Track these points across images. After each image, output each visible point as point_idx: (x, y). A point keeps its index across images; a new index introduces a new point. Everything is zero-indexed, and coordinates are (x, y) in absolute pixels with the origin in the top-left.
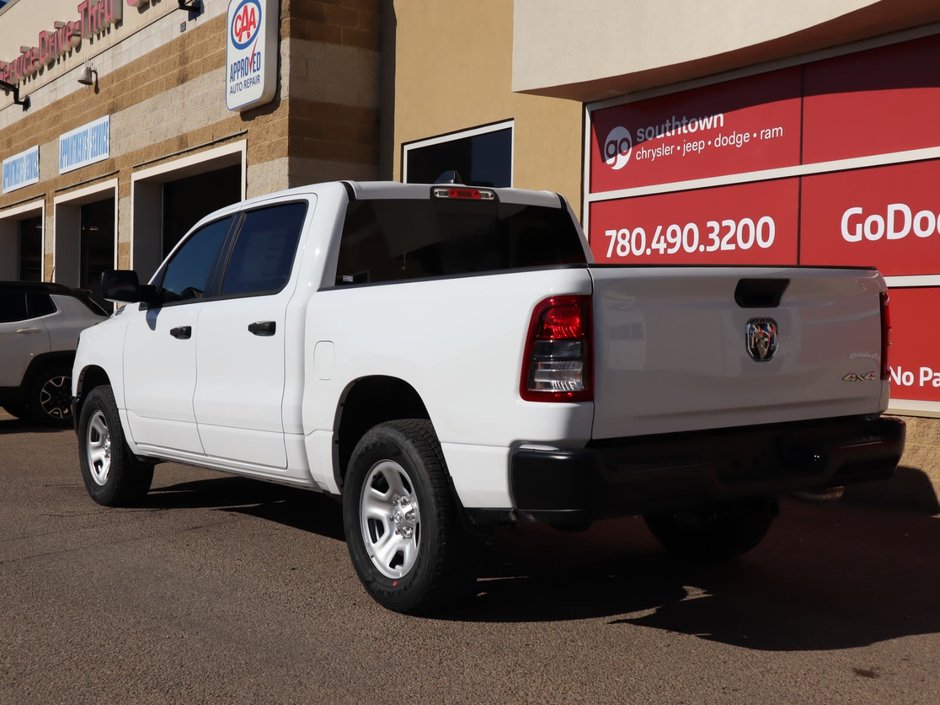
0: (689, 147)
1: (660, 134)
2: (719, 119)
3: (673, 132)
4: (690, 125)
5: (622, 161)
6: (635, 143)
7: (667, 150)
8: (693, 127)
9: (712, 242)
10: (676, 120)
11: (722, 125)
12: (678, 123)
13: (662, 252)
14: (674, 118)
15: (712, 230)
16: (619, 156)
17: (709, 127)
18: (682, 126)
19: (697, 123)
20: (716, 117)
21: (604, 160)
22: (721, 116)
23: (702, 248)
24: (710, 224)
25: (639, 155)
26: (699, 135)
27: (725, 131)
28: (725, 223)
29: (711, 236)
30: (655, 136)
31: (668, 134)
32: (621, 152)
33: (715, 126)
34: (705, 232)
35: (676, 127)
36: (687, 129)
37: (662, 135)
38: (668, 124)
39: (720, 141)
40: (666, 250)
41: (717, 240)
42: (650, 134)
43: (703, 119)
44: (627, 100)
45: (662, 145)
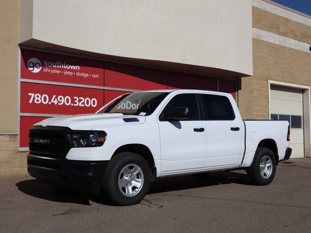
0: (66, 73)
1: (54, 65)
2: (78, 68)
3: (60, 66)
4: (67, 66)
5: (36, 70)
6: (43, 65)
7: (58, 72)
8: (68, 67)
9: (76, 103)
10: (61, 63)
11: (79, 69)
12: (62, 64)
13: (56, 104)
14: (60, 62)
15: (76, 99)
16: (35, 68)
17: (74, 69)
18: (64, 65)
19: (69, 66)
20: (77, 67)
21: (27, 68)
22: (79, 67)
23: (72, 104)
25: (45, 70)
26: (70, 70)
27: (81, 71)
28: (80, 98)
29: (75, 101)
30: (52, 66)
31: (58, 66)
32: (36, 67)
33: (76, 69)
34: (73, 101)
35: (61, 65)
36: (66, 67)
37: (56, 66)
38: (58, 63)
39: (78, 74)
40: (57, 103)
41: (78, 103)
42: (50, 64)
43: (72, 66)
44: (40, 50)
45: (55, 69)
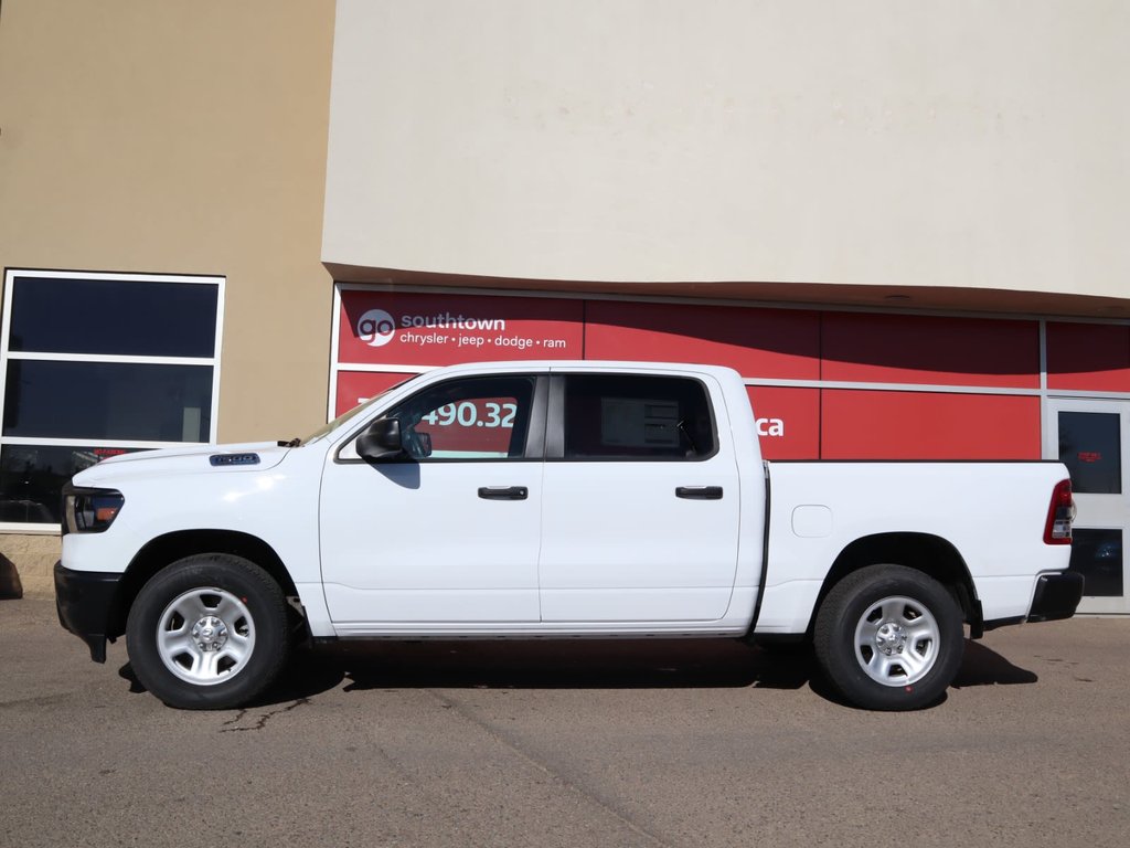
0: (464, 340)
1: (431, 323)
2: (500, 324)
3: (447, 325)
4: (467, 323)
5: (381, 340)
6: (399, 326)
7: (440, 339)
8: (471, 325)
9: (492, 420)
10: (450, 316)
11: (503, 328)
12: (453, 319)
13: (432, 423)
14: (448, 314)
15: (492, 410)
16: (378, 335)
17: (489, 328)
18: (457, 322)
19: (475, 323)
20: (496, 322)
21: (357, 335)
22: (503, 322)
23: (480, 424)
24: (488, 405)
25: (404, 338)
26: (477, 333)
27: (508, 334)
28: (506, 406)
29: (490, 415)
30: (425, 324)
31: (441, 326)
32: (380, 331)
33: (496, 328)
34: (483, 414)
35: (451, 322)
36: (463, 325)
37: (434, 326)
38: (440, 318)
39: (500, 341)
40: (437, 422)
41: (497, 420)
42: (418, 322)
43: (482, 320)
44: (391, 289)
45: (433, 334)
